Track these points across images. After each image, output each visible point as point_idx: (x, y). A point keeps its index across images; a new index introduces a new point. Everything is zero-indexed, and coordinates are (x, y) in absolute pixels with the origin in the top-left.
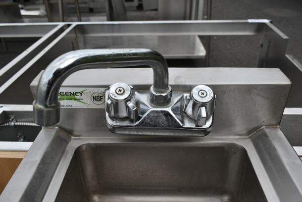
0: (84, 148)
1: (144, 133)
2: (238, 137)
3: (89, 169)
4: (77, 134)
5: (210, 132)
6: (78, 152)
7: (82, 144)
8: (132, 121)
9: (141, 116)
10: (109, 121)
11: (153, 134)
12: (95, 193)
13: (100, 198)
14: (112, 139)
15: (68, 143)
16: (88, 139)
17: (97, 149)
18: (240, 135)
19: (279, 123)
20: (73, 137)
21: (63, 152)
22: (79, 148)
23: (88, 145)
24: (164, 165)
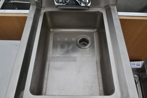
0: (47, 12)
1: (68, 8)
2: (101, 9)
3: (49, 20)
4: (44, 7)
5: (90, 7)
6: (45, 14)
7: (46, 11)
8: (64, 3)
9: (66, 1)
10: (56, 3)
11: (71, 8)
12: (51, 28)
13: (53, 30)
14: (56, 9)
15: (41, 11)
16: (48, 9)
17: (51, 13)
18: (102, 8)
19: (116, 4)
20: (42, 9)
21: (40, 14)
22: (45, 12)
23: (48, 11)
24: (75, 19)
